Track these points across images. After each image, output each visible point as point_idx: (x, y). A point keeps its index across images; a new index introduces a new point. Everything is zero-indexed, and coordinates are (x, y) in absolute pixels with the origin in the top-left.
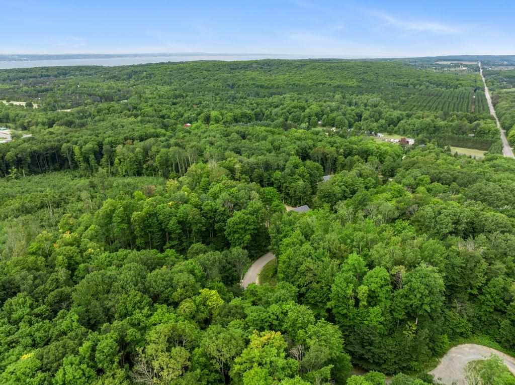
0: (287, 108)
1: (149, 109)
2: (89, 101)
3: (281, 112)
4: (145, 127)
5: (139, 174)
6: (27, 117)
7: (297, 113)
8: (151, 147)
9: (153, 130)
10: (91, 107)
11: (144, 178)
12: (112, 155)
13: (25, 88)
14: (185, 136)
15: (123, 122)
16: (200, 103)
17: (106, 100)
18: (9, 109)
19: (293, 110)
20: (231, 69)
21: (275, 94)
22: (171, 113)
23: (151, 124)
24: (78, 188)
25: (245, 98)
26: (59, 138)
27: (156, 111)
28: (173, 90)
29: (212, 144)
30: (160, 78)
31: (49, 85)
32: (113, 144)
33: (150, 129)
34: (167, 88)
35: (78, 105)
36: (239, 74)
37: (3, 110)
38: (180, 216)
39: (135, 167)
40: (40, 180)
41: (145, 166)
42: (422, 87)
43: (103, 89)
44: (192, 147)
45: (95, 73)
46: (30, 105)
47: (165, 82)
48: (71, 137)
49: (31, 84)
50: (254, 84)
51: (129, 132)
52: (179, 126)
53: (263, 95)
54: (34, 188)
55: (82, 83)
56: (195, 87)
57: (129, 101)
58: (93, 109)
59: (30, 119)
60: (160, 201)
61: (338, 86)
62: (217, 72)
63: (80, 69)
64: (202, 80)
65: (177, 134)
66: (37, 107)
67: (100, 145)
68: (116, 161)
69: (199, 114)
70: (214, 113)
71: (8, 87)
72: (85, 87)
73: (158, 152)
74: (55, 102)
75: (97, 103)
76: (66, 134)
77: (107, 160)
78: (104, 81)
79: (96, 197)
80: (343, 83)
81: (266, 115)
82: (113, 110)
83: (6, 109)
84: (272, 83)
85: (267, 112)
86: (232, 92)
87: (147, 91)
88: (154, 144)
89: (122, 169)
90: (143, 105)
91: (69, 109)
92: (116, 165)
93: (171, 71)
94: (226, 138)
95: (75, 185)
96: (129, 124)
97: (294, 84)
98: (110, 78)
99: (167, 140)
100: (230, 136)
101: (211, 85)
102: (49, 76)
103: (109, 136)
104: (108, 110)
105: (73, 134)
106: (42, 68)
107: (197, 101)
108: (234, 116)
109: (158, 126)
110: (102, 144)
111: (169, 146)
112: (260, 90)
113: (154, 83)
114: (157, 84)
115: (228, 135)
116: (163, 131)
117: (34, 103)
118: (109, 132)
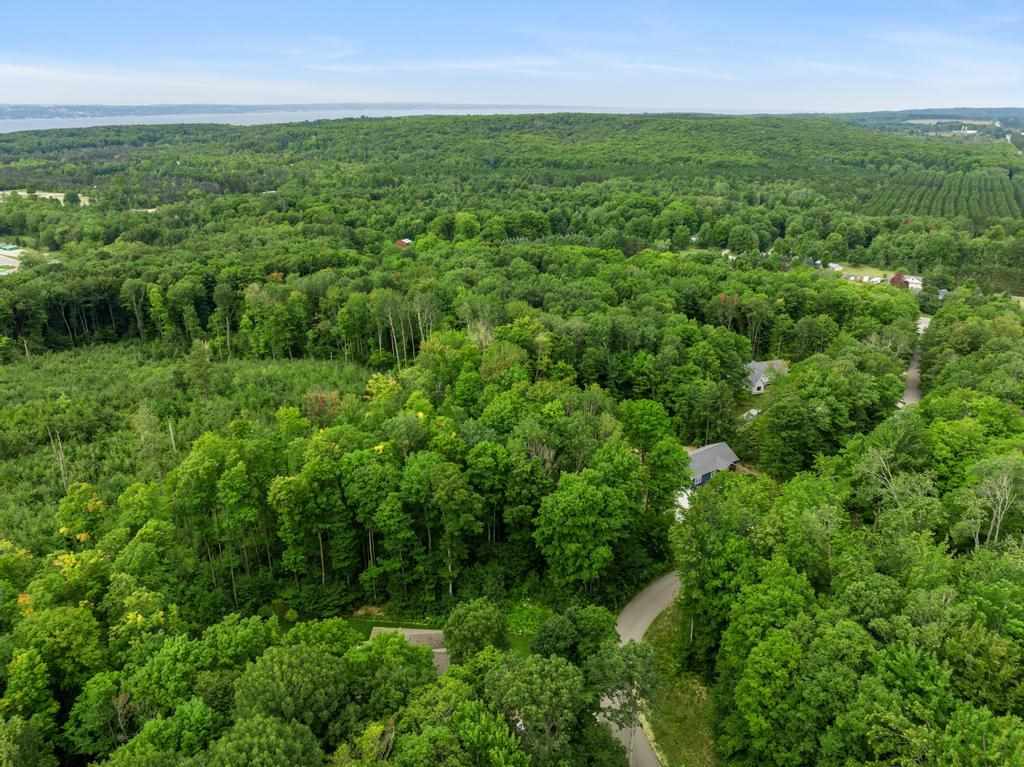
0: (620, 207)
1: (323, 208)
2: (196, 191)
3: (606, 214)
4: (312, 245)
5: (296, 351)
6: (61, 223)
7: (644, 217)
8: (325, 288)
9: (330, 251)
10: (199, 204)
11: (307, 364)
12: (235, 306)
13: (70, 166)
14: (403, 264)
15: (264, 234)
16: (430, 196)
17: (232, 191)
18: (27, 206)
19: (632, 211)
20: (491, 129)
21: (584, 179)
22: (369, 216)
23: (327, 238)
24: (145, 390)
25: (525, 187)
26: (118, 266)
27: (335, 212)
28: (371, 171)
29: (470, 282)
30: (344, 148)
31: (119, 160)
32: (238, 282)
33: (323, 247)
34: (359, 167)
35: (173, 198)
36: (506, 140)
37: (15, 208)
38: (409, 490)
39: (288, 335)
40: (61, 367)
41: (310, 334)
42: (895, 168)
43: (226, 169)
44: (424, 290)
45: (214, 138)
46: (73, 199)
47: (355, 156)
48: (145, 264)
49: (82, 158)
50: (540, 160)
51: (277, 254)
52: (388, 243)
53: (561, 182)
54: (39, 387)
55: (185, 157)
56: (417, 165)
57: (279, 190)
58: (202, 208)
59: (67, 227)
60: (350, 440)
61: (719, 165)
62: (463, 136)
63: (183, 129)
64: (432, 152)
65: (384, 259)
66: (87, 204)
67: (210, 283)
68: (245, 320)
69: (428, 219)
70: (462, 217)
71: (35, 163)
72: (191, 165)
73: (343, 301)
74: (126, 192)
75: (212, 195)
76: (136, 258)
77: (224, 318)
78: (231, 153)
79: (188, 414)
80: (728, 158)
81: (573, 220)
82: (245, 209)
83: (22, 207)
84: (578, 156)
85: (577, 216)
86: (497, 176)
87: (319, 173)
88: (332, 282)
89: (257, 340)
90: (308, 199)
91: (153, 207)
92: (245, 330)
93: (366, 134)
94: (502, 270)
95: (142, 380)
96: (276, 237)
97: (625, 160)
98: (242, 147)
99: (362, 273)
100: (508, 264)
101: (451, 160)
102: (119, 143)
103: (232, 264)
104: (235, 209)
105: (153, 257)
106: (108, 128)
107: (422, 192)
108: (507, 223)
109: (341, 242)
110: (214, 282)
111: (367, 288)
112: (553, 171)
113: (334, 157)
114: (340, 160)
115: (502, 263)
116: (353, 253)
117: (84, 195)
118: (233, 255)
